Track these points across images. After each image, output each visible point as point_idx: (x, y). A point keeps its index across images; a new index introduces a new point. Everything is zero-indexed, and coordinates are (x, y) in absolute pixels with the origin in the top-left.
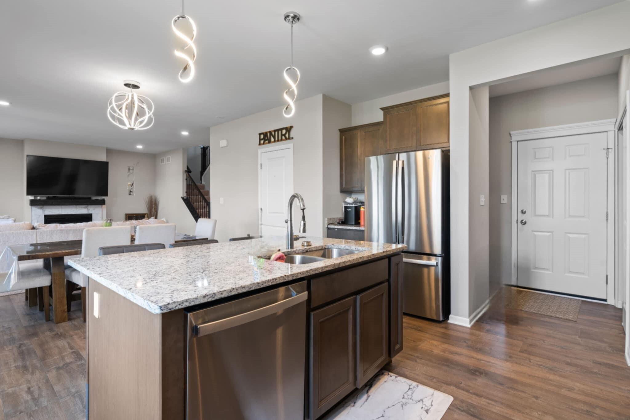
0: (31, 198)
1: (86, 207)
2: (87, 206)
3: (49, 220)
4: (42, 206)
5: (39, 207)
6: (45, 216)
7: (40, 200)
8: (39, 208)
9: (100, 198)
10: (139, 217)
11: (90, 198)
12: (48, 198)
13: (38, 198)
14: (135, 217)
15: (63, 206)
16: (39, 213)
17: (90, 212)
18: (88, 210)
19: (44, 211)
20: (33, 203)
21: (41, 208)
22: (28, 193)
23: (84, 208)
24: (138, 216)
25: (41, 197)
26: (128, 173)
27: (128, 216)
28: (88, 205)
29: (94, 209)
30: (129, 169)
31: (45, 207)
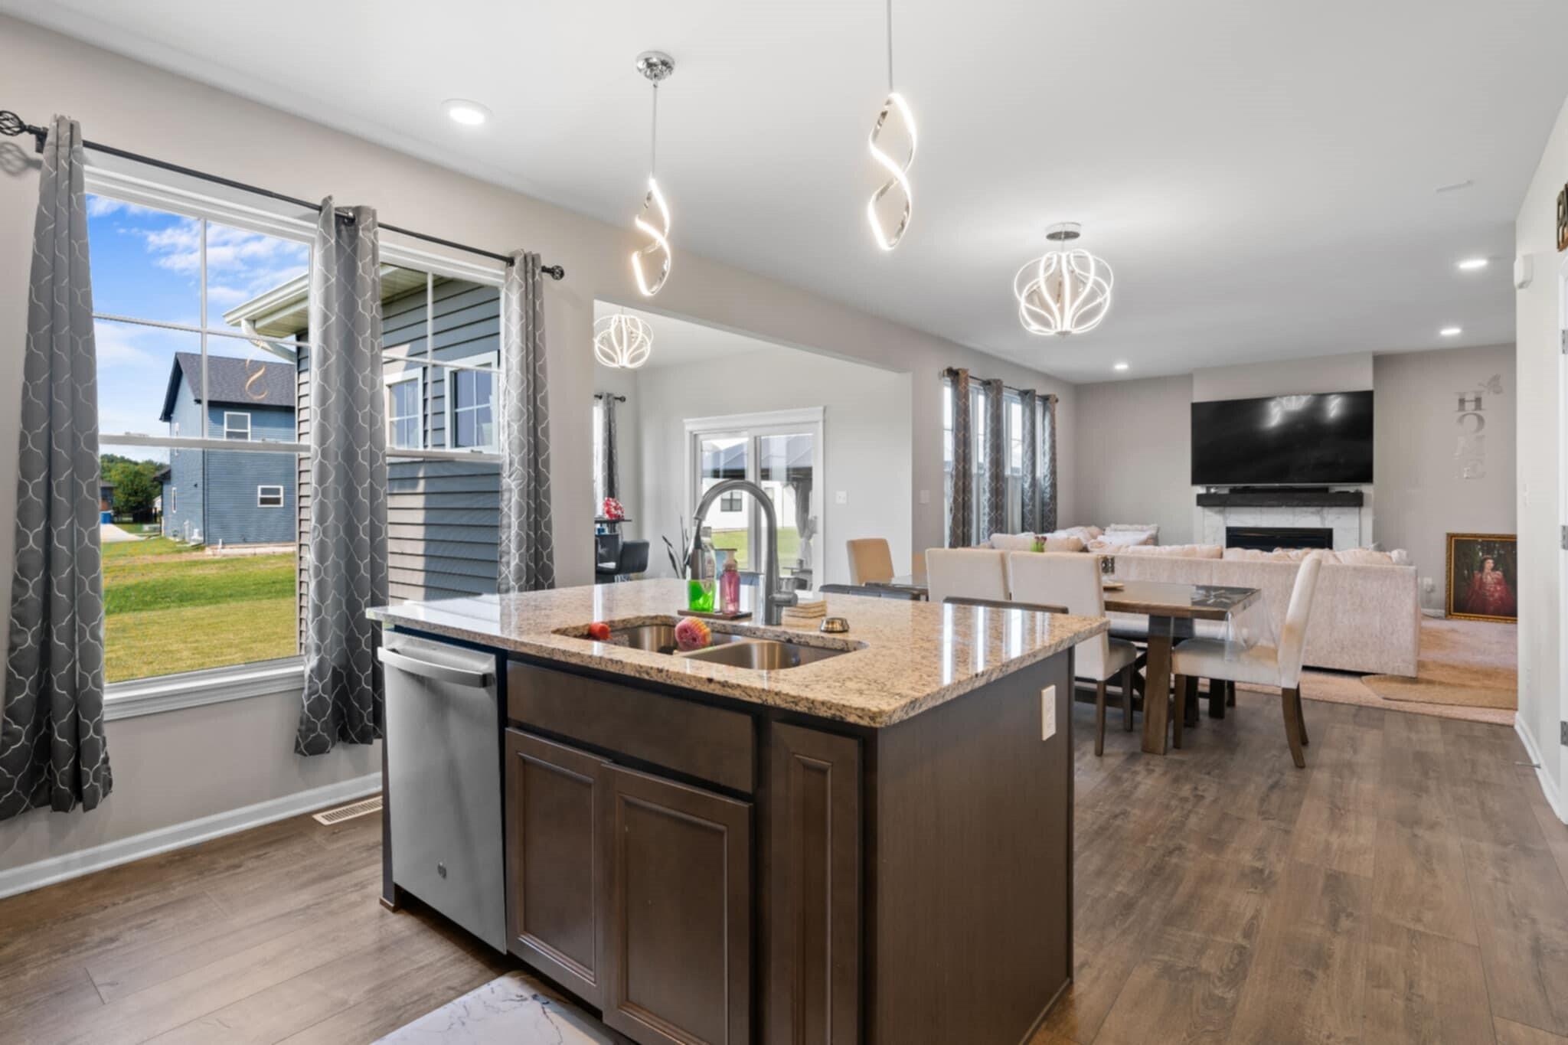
0: (1201, 490)
1: (1318, 512)
2: (1319, 508)
3: (1237, 538)
4: (1221, 508)
5: (1217, 509)
6: (1229, 530)
7: (1215, 494)
8: (1216, 513)
9: (1351, 488)
10: (1497, 545)
11: (1326, 490)
12: (1233, 491)
13: (1213, 491)
14: (1481, 543)
15: (1265, 509)
16: (1215, 524)
17: (1327, 525)
18: (1323, 519)
19: (1225, 519)
20: (1203, 501)
21: (1220, 512)
22: (1195, 481)
23: (1312, 513)
24: (1495, 542)
25: (1217, 488)
26: (1462, 413)
27: (1456, 541)
28: (1323, 506)
29: (1339, 518)
30: (1462, 401)
31: (1228, 509)
